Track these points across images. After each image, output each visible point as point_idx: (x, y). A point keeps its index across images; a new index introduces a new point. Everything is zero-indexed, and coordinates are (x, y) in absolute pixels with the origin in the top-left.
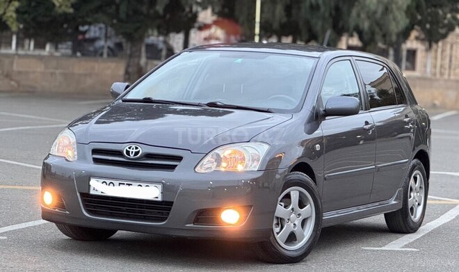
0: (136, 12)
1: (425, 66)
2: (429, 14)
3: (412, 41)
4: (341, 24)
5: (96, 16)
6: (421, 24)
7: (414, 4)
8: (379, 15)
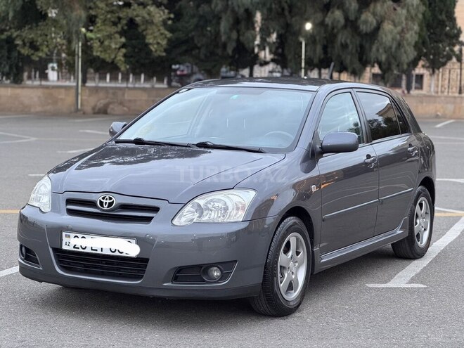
0: (212, 53)
1: (430, 86)
2: (432, 48)
3: (420, 68)
4: (364, 58)
5: (184, 58)
6: (426, 55)
7: (421, 41)
8: (393, 50)
